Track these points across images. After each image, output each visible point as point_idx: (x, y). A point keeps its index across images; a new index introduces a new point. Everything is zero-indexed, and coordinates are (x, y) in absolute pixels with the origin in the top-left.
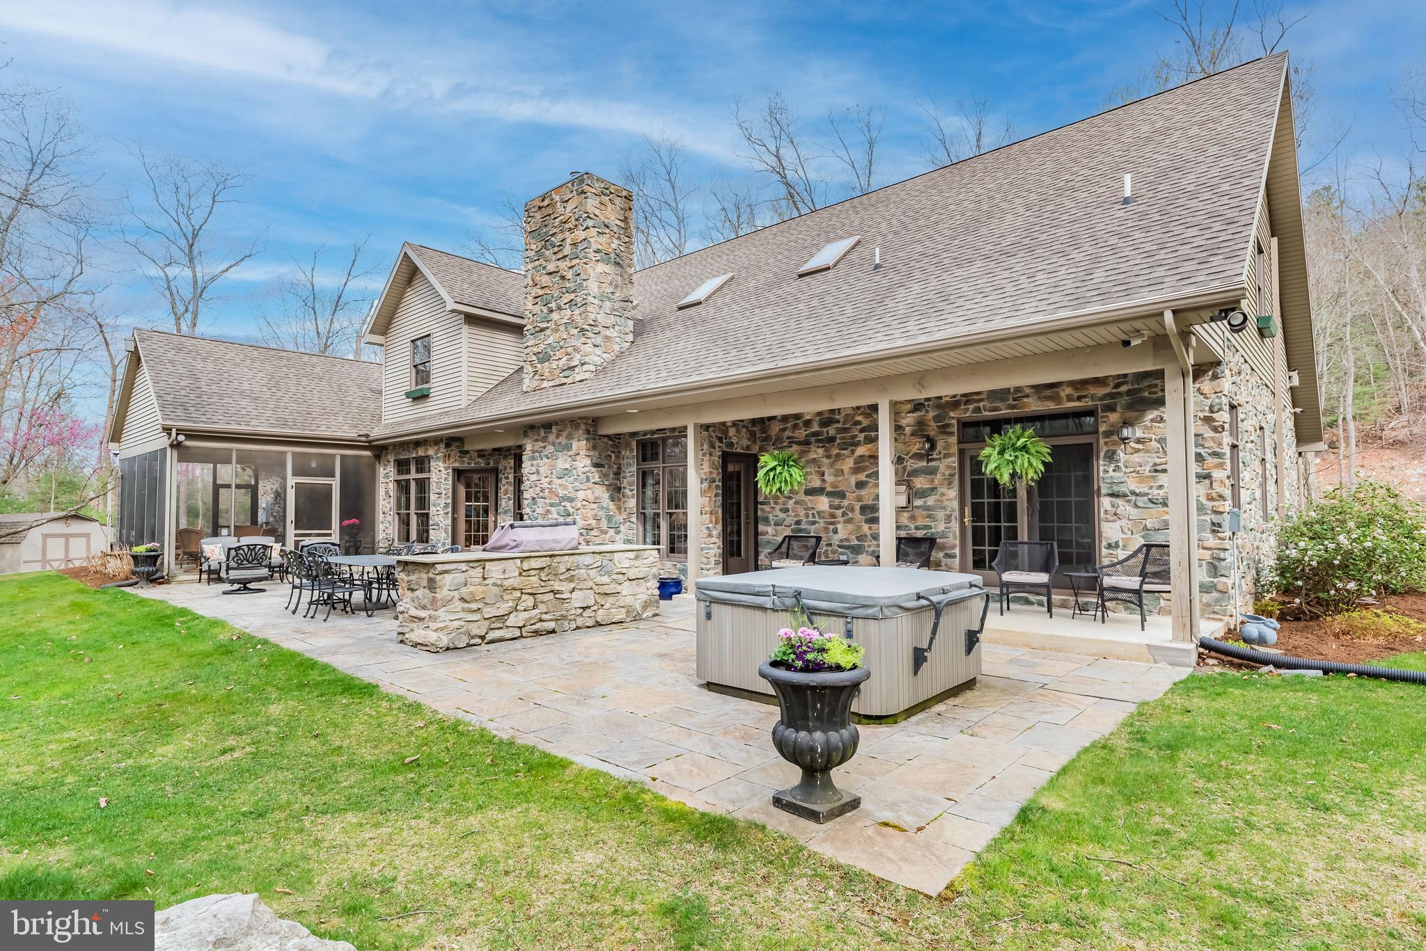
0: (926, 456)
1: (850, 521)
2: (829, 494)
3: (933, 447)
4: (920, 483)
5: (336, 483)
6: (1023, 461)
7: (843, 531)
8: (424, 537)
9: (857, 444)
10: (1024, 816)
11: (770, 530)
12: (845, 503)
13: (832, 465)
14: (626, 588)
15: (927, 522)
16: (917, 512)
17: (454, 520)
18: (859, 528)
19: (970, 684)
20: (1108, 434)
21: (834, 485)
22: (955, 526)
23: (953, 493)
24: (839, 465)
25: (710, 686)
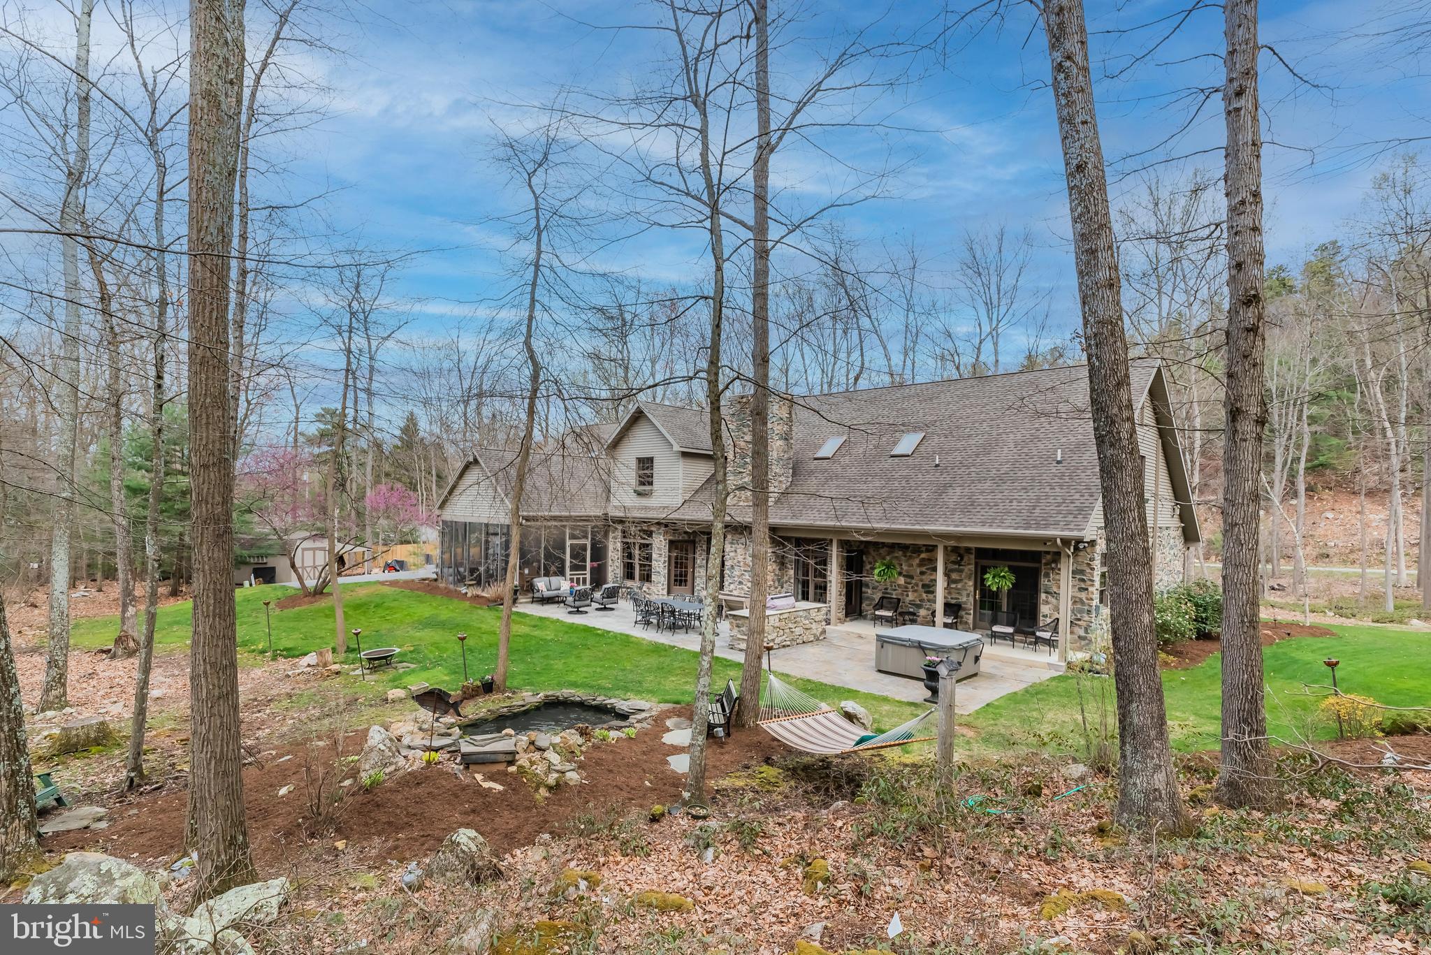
0: (959, 563)
1: (916, 591)
2: (904, 576)
3: (962, 559)
4: (954, 576)
5: (588, 543)
6: (1003, 583)
7: (911, 596)
8: (647, 578)
9: (922, 552)
10: (988, 705)
11: (869, 591)
12: (914, 581)
13: (907, 561)
14: (814, 626)
15: (957, 596)
16: (952, 591)
17: (669, 570)
18: (921, 595)
19: (976, 675)
20: (1046, 564)
21: (907, 571)
22: (971, 599)
23: (971, 583)
24: (911, 562)
25: (880, 671)
